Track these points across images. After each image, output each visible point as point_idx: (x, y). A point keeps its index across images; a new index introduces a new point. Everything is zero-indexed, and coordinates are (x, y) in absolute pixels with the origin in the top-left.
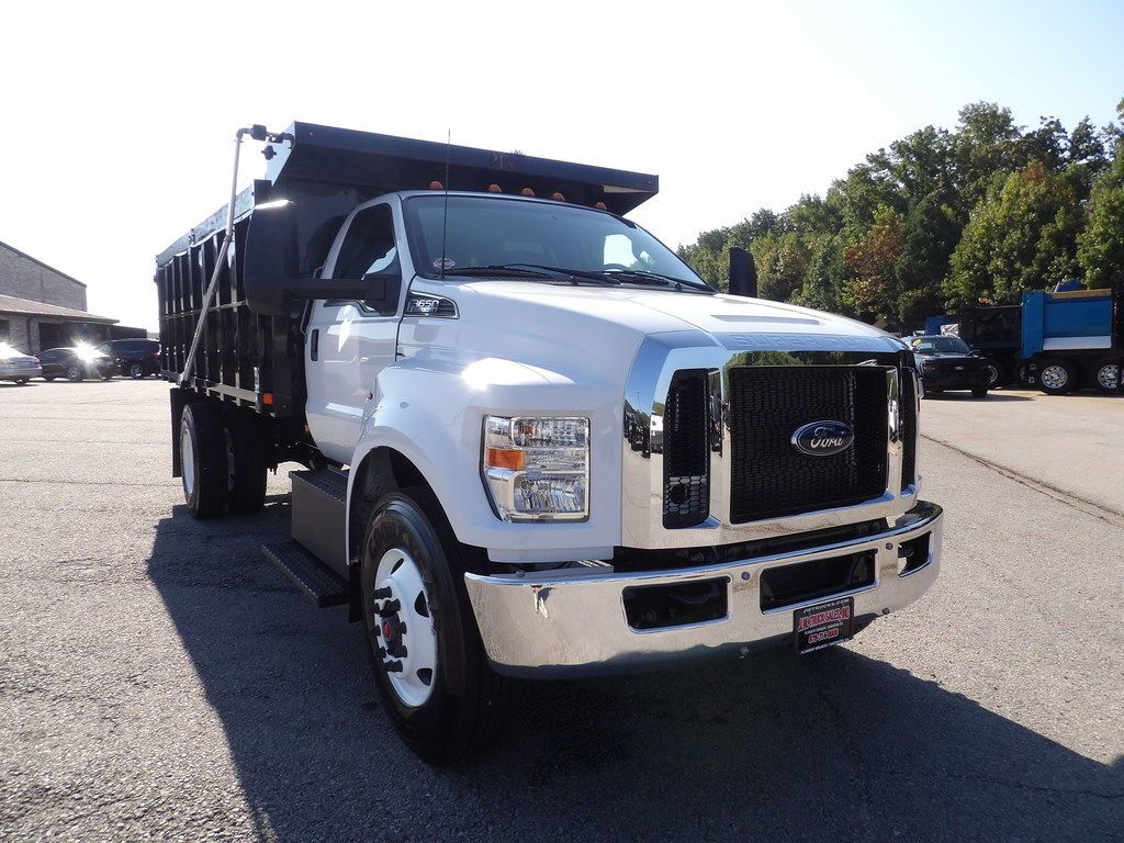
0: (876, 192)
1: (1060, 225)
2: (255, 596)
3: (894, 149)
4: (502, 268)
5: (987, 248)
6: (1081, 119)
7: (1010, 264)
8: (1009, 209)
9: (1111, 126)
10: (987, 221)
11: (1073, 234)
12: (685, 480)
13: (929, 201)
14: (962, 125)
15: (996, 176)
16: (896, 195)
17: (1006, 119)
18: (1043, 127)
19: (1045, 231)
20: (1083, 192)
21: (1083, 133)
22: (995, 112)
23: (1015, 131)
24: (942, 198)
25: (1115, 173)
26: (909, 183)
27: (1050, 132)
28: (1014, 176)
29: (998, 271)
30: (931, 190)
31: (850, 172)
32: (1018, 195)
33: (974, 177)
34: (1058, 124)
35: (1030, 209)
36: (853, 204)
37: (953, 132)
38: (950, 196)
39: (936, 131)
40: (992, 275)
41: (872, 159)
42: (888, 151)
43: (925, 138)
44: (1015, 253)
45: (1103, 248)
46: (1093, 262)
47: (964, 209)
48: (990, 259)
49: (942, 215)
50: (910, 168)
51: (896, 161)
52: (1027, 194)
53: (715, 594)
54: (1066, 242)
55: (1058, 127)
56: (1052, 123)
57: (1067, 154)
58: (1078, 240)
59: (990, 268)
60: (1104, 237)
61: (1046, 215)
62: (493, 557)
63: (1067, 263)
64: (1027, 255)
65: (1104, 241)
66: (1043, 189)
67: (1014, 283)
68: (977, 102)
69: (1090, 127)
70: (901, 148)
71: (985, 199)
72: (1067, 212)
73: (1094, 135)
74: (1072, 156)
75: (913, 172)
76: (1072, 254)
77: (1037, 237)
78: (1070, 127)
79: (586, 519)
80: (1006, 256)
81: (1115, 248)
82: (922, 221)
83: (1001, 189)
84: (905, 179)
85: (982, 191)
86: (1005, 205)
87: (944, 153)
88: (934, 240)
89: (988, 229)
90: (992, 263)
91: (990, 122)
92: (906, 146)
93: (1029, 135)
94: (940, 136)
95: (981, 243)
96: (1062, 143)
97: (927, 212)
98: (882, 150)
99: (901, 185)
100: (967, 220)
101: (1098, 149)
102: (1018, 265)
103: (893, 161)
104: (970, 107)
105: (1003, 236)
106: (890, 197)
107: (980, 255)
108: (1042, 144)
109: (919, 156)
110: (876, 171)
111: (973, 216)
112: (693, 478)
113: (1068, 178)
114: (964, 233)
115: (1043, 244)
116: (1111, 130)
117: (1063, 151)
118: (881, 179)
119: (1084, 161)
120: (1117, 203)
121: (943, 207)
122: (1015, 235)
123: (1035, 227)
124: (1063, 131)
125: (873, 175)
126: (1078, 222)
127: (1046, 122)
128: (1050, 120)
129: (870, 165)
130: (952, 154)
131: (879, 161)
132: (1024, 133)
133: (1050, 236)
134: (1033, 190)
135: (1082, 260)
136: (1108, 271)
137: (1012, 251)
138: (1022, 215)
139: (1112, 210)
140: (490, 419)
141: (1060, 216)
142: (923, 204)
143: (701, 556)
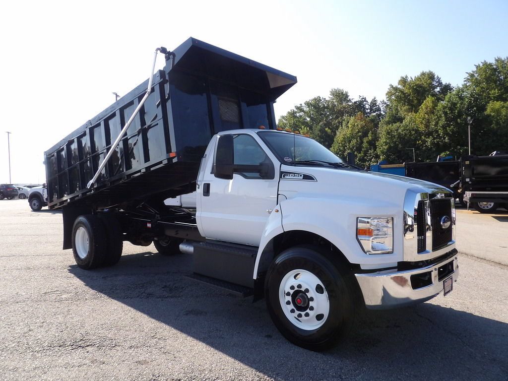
0: (300, 121)
1: (370, 138)
3: (306, 104)
4: (308, 161)
5: (344, 146)
6: (373, 98)
8: (351, 131)
9: (383, 101)
10: (344, 135)
11: (375, 141)
13: (321, 126)
14: (332, 96)
15: (346, 117)
16: (307, 123)
17: (347, 96)
18: (360, 99)
19: (365, 140)
20: (376, 126)
21: (374, 103)
22: (343, 92)
23: (350, 100)
24: (326, 125)
25: (387, 119)
26: (311, 118)
27: (363, 101)
28: (352, 118)
30: (320, 121)
31: (289, 113)
32: (354, 125)
33: (337, 117)
34: (365, 98)
35: (359, 132)
36: (290, 126)
37: (327, 99)
38: (328, 124)
39: (321, 98)
41: (297, 108)
42: (303, 105)
43: (318, 100)
44: (355, 148)
45: (386, 147)
46: (383, 152)
47: (334, 130)
48: (345, 150)
49: (326, 132)
50: (311, 112)
51: (306, 109)
52: (358, 125)
53: (429, 277)
54: (373, 144)
55: (365, 100)
56: (363, 98)
57: (369, 110)
58: (377, 144)
60: (386, 143)
61: (365, 134)
62: (362, 268)
63: (374, 153)
64: (359, 149)
65: (386, 145)
66: (363, 123)
68: (336, 88)
69: (376, 101)
70: (308, 104)
71: (342, 126)
72: (372, 134)
73: (378, 104)
74: (371, 111)
75: (313, 114)
76: (375, 150)
77: (362, 142)
78: (369, 100)
79: (392, 252)
80: (351, 149)
81: (390, 148)
82: (319, 134)
83: (348, 122)
84: (310, 117)
85: (341, 123)
86: (350, 129)
87: (324, 107)
89: (344, 138)
91: (341, 96)
92: (310, 103)
93: (355, 103)
94: (323, 100)
95: (342, 144)
96: (367, 106)
97: (320, 131)
98: (301, 104)
99: (308, 119)
100: (335, 134)
101: (379, 110)
102: (356, 153)
103: (305, 109)
104: (334, 90)
105: (350, 142)
106: (305, 124)
107: (342, 148)
108: (359, 106)
109: (315, 107)
110: (299, 113)
111: (338, 133)
112: (422, 237)
113: (370, 119)
114: (335, 140)
115: (365, 145)
116: (383, 102)
117: (367, 109)
118: (301, 116)
119: (375, 114)
120: (389, 131)
121: (327, 129)
122: (354, 142)
123: (361, 138)
124: (367, 102)
125: (298, 114)
126: (376, 138)
127: (361, 98)
128: (362, 97)
129: (296, 110)
130: (327, 108)
131: (300, 109)
132: (353, 101)
133: (367, 142)
134: (360, 123)
135: (378, 151)
136: (388, 156)
137: (354, 147)
138: (356, 134)
139: (388, 133)
140: (359, 219)
141: (370, 135)
142: (319, 127)
143: (422, 264)
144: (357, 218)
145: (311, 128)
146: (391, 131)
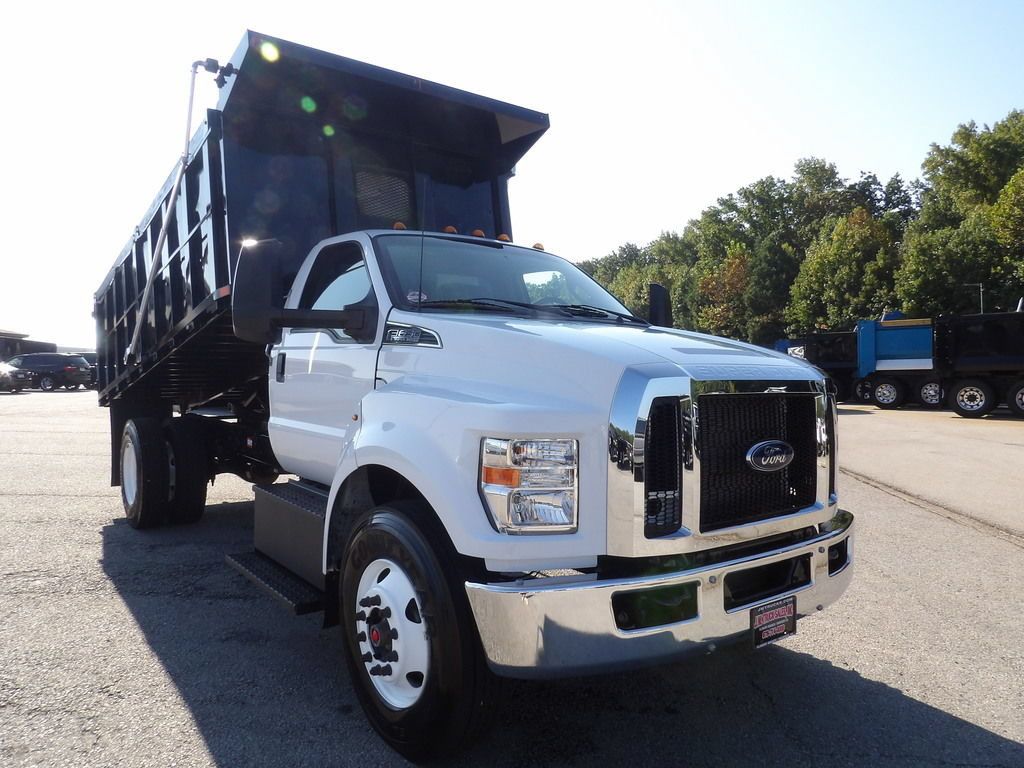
0: (727, 231)
1: (881, 263)
2: (211, 604)
3: (740, 194)
5: (821, 282)
6: (893, 175)
7: (841, 295)
8: (839, 248)
9: (917, 181)
10: (821, 258)
11: (891, 270)
12: (661, 495)
13: (771, 240)
14: (798, 176)
15: (827, 220)
16: (743, 233)
17: (832, 173)
18: (862, 180)
19: (869, 267)
20: (897, 235)
21: (895, 186)
22: (824, 166)
23: (839, 183)
24: (783, 238)
25: (922, 220)
26: (753, 224)
27: (869, 184)
28: (841, 221)
29: (832, 302)
30: (772, 229)
31: (704, 213)
32: (845, 236)
33: (809, 220)
34: (874, 178)
35: (856, 249)
36: (706, 240)
37: (789, 181)
38: (787, 236)
39: (776, 181)
40: (825, 304)
41: (723, 202)
42: (736, 196)
43: (767, 185)
44: (845, 286)
45: (915, 283)
46: (908, 294)
47: (801, 247)
48: (824, 290)
49: (783, 252)
50: (753, 211)
51: (742, 204)
52: (853, 236)
53: (687, 597)
54: (885, 277)
55: (875, 181)
56: (870, 177)
57: (882, 203)
58: (895, 276)
59: (824, 298)
60: (917, 274)
61: (870, 255)
62: (490, 567)
63: (887, 295)
64: (854, 287)
65: (917, 277)
66: (867, 231)
67: (844, 311)
68: (808, 157)
69: (900, 181)
70: (746, 194)
71: (818, 239)
72: (886, 253)
73: (903, 188)
74: (887, 204)
75: (757, 215)
76: (891, 289)
77: (862, 272)
78: (884, 180)
79: (573, 531)
80: (837, 288)
81: (925, 284)
82: (766, 256)
83: (832, 230)
84: (750, 220)
85: (816, 232)
86: (835, 245)
87: (782, 200)
88: (777, 273)
89: (822, 264)
90: (826, 294)
91: (819, 174)
92: (751, 192)
93: (852, 187)
94: (779, 184)
95: (816, 276)
96: (879, 194)
97: (770, 249)
98: (730, 195)
99: (747, 225)
100: (804, 257)
101: (906, 200)
102: (847, 296)
103: (739, 205)
104: (804, 162)
105: (834, 271)
106: (738, 235)
107: (815, 287)
108: (862, 194)
109: (761, 200)
110: (726, 213)
111: (808, 253)
112: (668, 493)
113: (885, 223)
114: (802, 268)
115: (868, 278)
116: (917, 184)
117: (879, 201)
118: (730, 220)
119: (897, 210)
120: (926, 246)
121: (784, 246)
122: (844, 271)
123: (860, 263)
124: (879, 184)
125: (724, 217)
126: (895, 262)
127: (865, 176)
128: (868, 174)
129: (720, 208)
130: (789, 200)
131: (729, 204)
132: (847, 184)
133: (873, 272)
134: (858, 233)
135: (899, 293)
136: (921, 302)
137: (842, 283)
138: (850, 254)
139: (923, 252)
140: (488, 441)
141: (880, 255)
142: (766, 242)
143: (673, 563)
144: (482, 440)
145: (750, 244)
146: (930, 246)
